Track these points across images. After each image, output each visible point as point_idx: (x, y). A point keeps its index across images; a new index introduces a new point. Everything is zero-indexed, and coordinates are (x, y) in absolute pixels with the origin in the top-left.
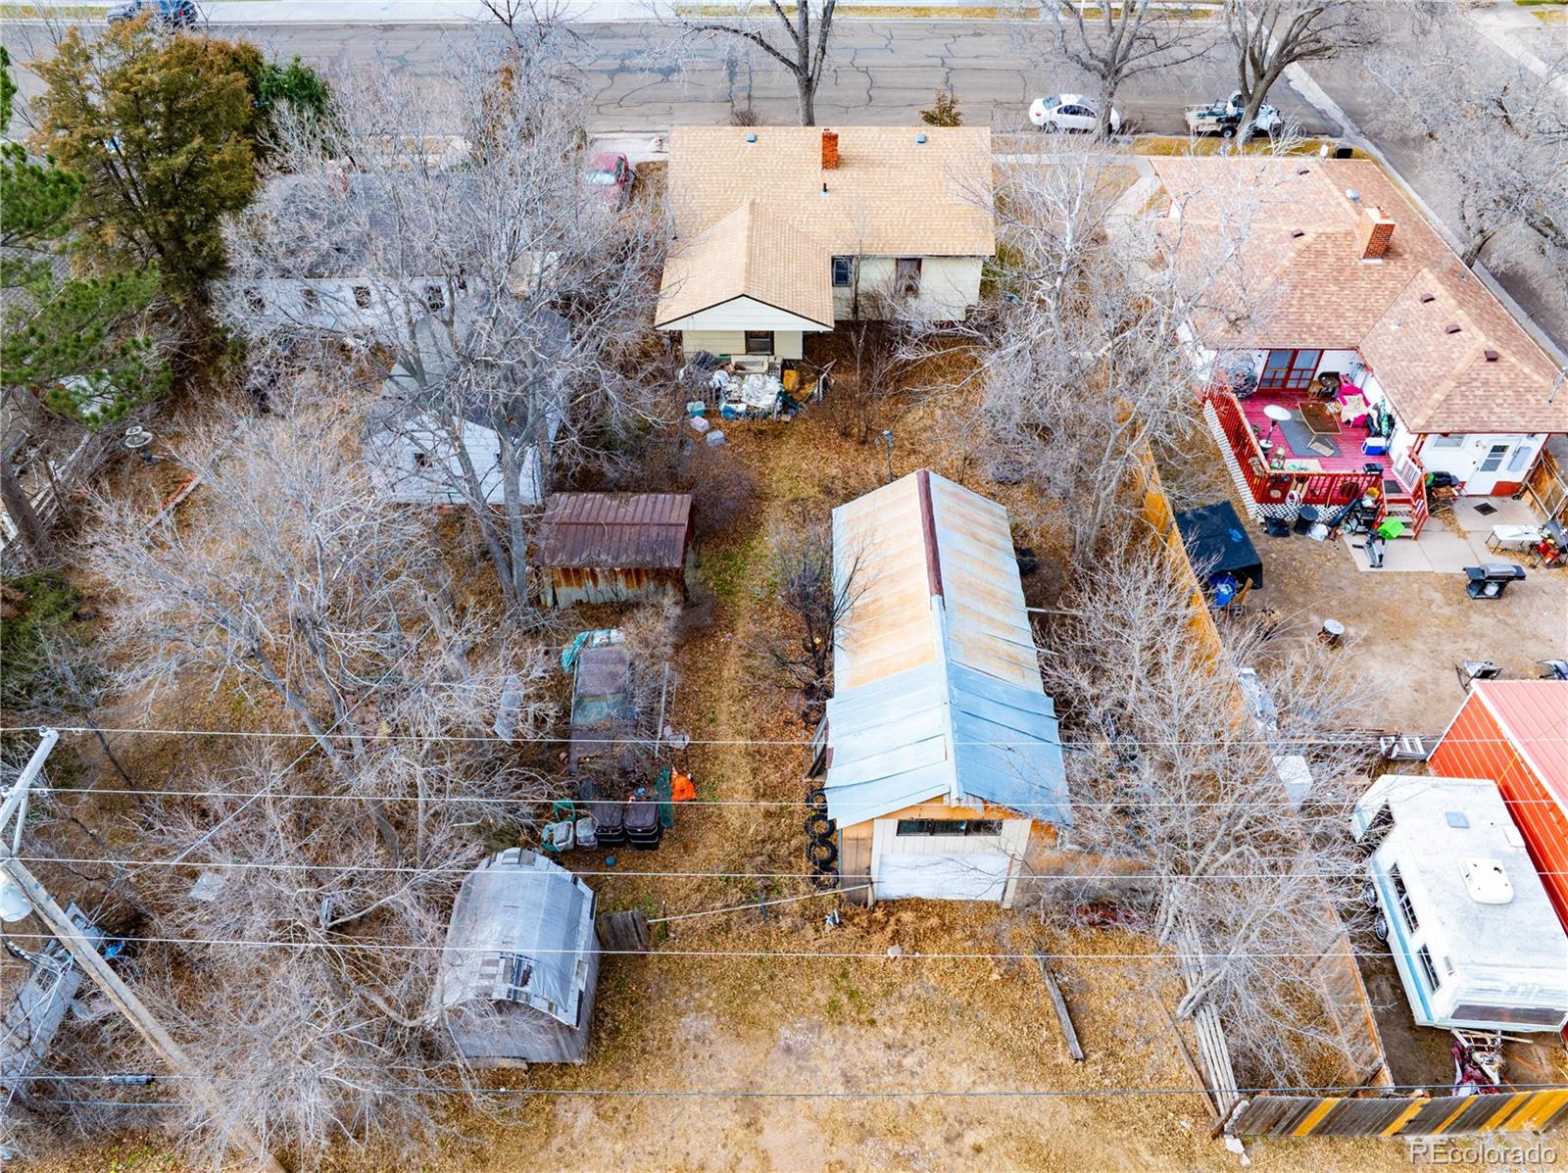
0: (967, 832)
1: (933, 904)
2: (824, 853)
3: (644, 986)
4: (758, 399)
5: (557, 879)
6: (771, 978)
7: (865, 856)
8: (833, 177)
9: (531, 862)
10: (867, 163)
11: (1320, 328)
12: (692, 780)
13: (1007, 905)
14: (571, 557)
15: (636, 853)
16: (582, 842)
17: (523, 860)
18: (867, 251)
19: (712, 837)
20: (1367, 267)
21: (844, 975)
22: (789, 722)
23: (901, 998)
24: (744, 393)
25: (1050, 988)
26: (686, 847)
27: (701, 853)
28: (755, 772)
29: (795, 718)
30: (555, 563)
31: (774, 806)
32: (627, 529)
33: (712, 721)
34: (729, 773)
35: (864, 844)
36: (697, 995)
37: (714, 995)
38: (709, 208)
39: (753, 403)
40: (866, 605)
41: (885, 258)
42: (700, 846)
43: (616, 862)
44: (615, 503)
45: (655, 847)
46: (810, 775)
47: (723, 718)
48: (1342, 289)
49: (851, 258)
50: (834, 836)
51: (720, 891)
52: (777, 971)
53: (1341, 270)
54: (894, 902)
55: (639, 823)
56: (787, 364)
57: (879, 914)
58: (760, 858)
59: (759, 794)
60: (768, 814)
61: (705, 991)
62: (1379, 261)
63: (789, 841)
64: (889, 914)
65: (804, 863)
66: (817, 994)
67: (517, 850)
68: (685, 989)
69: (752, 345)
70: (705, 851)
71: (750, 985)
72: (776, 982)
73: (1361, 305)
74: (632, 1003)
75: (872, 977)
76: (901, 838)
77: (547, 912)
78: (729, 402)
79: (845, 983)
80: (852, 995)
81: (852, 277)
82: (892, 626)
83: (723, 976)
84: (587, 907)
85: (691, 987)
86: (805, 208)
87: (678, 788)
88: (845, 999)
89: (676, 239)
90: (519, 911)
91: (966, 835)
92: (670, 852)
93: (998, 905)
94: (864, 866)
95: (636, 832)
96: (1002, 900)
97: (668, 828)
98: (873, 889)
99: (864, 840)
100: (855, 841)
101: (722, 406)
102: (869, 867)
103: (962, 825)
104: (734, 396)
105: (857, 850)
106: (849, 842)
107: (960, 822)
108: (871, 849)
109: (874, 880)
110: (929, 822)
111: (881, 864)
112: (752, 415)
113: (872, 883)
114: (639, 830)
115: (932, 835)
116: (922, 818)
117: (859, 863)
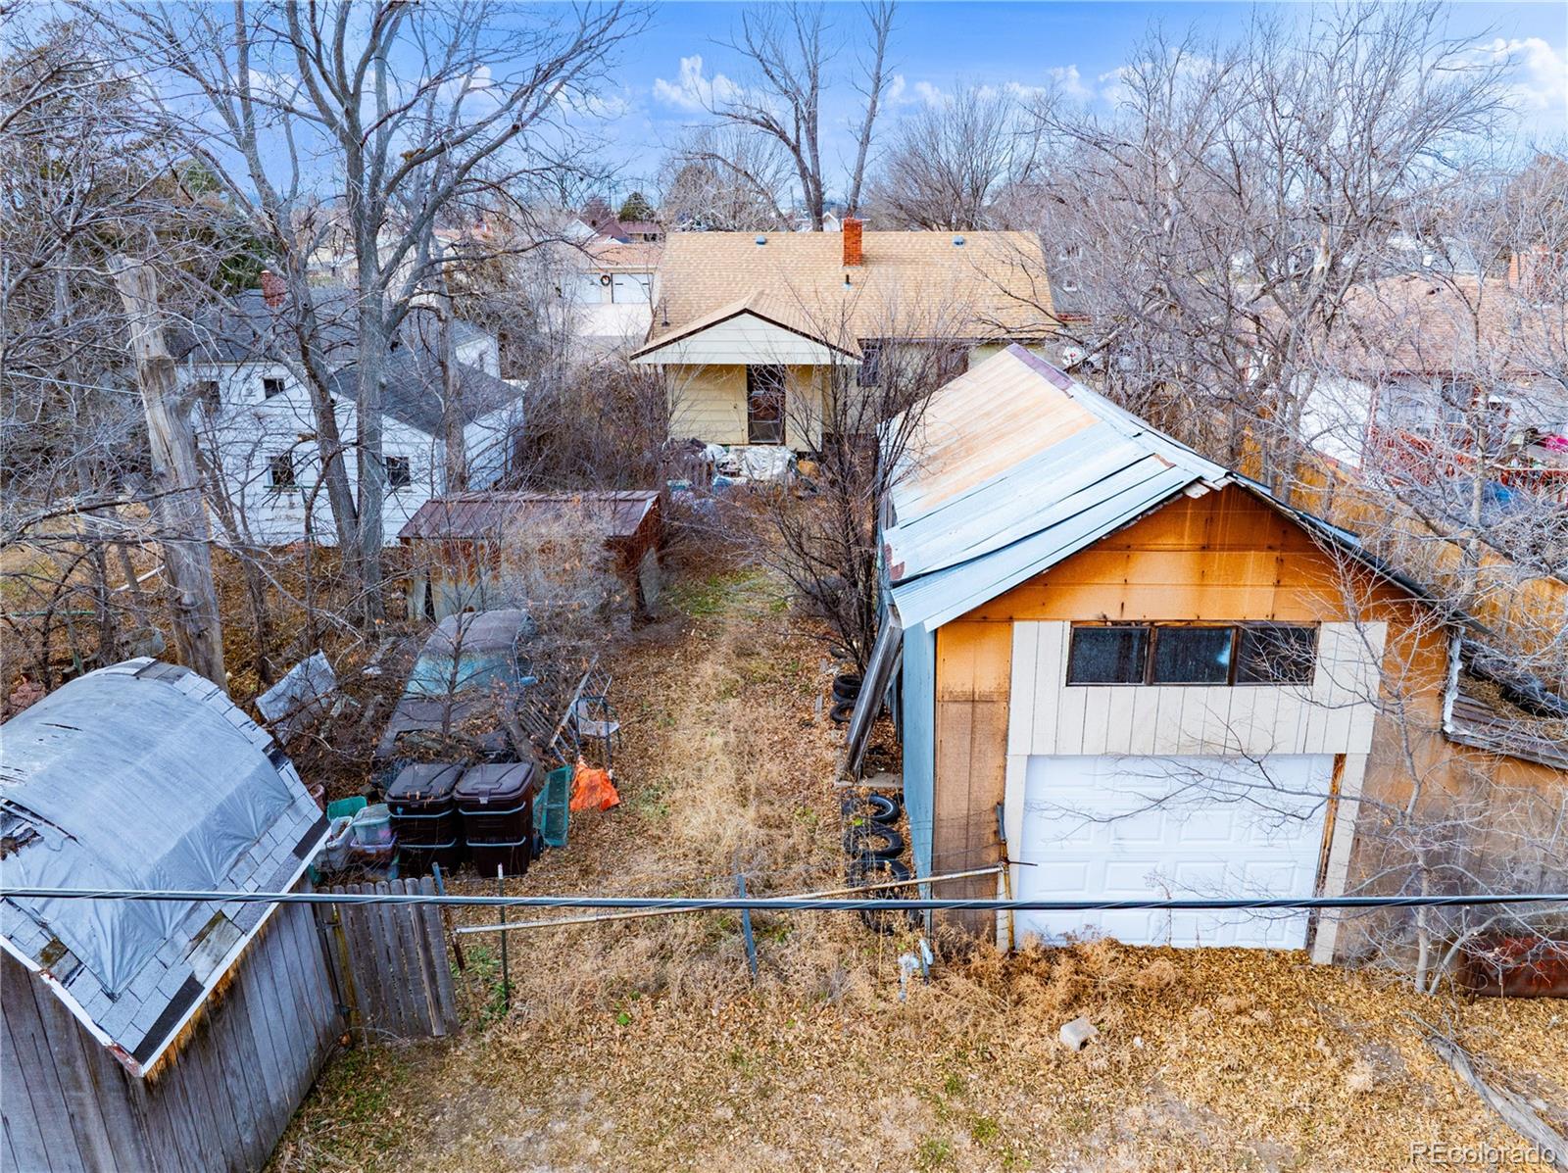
0: (1234, 676)
3: (424, 1111)
4: (764, 470)
6: (764, 1094)
7: (992, 762)
8: (857, 272)
9: (169, 679)
10: (894, 262)
12: (614, 782)
21: (955, 1087)
22: (805, 724)
23: (1115, 1135)
24: (745, 465)
25: (1508, 1113)
28: (741, 774)
29: (818, 717)
30: (436, 535)
33: (665, 724)
34: (690, 778)
35: (988, 717)
36: (560, 1127)
37: (608, 1126)
38: (707, 297)
39: (755, 475)
41: (921, 344)
42: (618, 871)
46: (849, 771)
47: (686, 721)
49: (882, 341)
50: (905, 856)
52: (777, 1080)
55: (484, 790)
56: (802, 456)
59: (747, 799)
61: (584, 1118)
66: (886, 1128)
68: (529, 1113)
69: (756, 434)
70: (628, 879)
71: (704, 1106)
72: (778, 1101)
74: (381, 1145)
75: (1029, 1090)
76: (1079, 692)
78: (725, 474)
79: (958, 1104)
80: (981, 1131)
83: (635, 1088)
84: (293, 828)
85: (547, 1109)
86: (825, 298)
87: (584, 783)
88: (963, 1139)
89: (666, 324)
90: (78, 735)
91: (1231, 684)
92: (552, 880)
93: (1303, 957)
94: (989, 802)
95: (477, 806)
96: (1310, 944)
97: (555, 847)
98: (1008, 885)
99: (988, 700)
100: (968, 707)
101: (715, 481)
102: (1001, 804)
103: (1220, 649)
104: (731, 468)
105: (973, 740)
106: (953, 708)
107: (1215, 635)
108: (1005, 738)
109: (1013, 854)
110: (1144, 637)
111: (1028, 806)
112: (752, 488)
113: (1008, 862)
114: (484, 800)
115: (1151, 684)
116: (1127, 617)
117: (975, 788)
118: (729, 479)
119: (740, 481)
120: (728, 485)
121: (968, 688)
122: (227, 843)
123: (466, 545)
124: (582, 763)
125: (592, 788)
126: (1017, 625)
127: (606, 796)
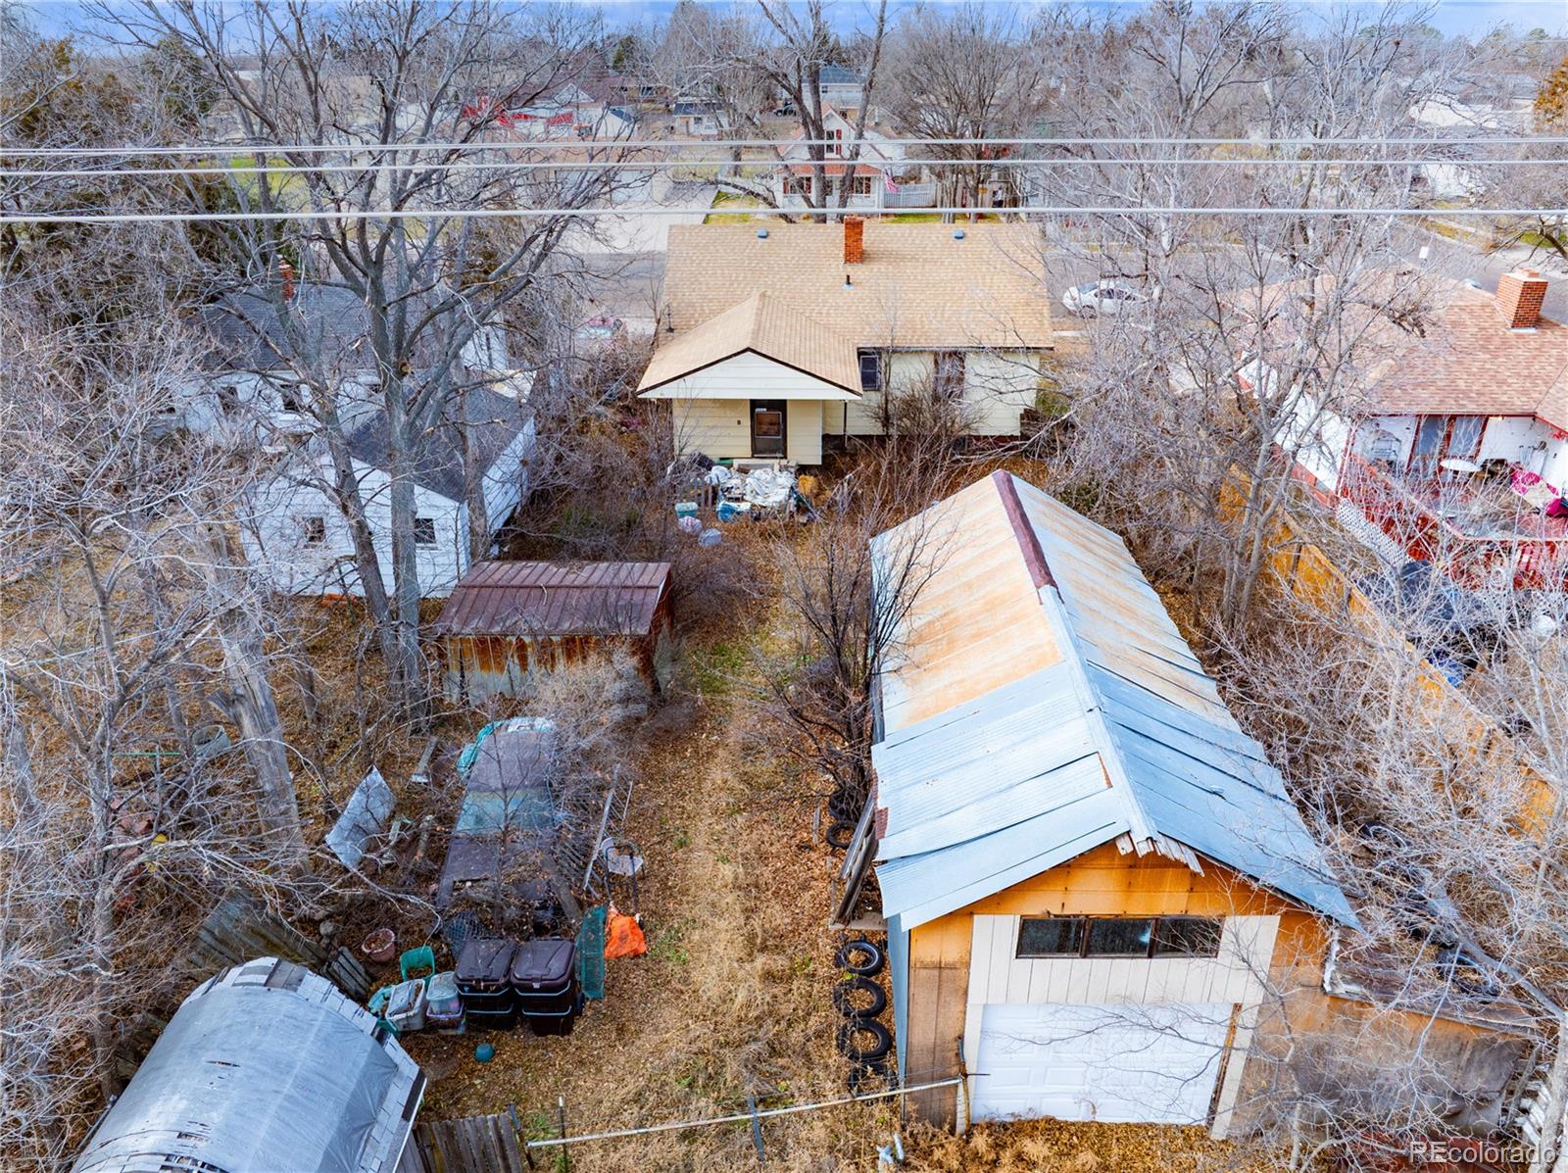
0: (1152, 951)
1: (1081, 1130)
2: (867, 1042)
4: (766, 496)
5: (342, 1026)
7: (955, 1009)
8: (857, 271)
9: (293, 985)
10: (894, 257)
11: (1480, 394)
12: (641, 925)
13: (1218, 1133)
14: (492, 622)
15: (533, 1040)
16: (435, 1013)
17: (276, 979)
18: (900, 343)
19: (670, 1015)
20: (1519, 336)
22: (805, 847)
24: (748, 489)
26: (621, 1030)
27: (648, 1041)
28: (749, 912)
29: (815, 838)
30: (467, 630)
31: (780, 963)
32: (577, 593)
33: (682, 844)
34: (706, 916)
35: (952, 978)
38: (711, 301)
39: (759, 501)
40: (930, 623)
41: (920, 352)
42: (648, 1029)
43: (494, 1053)
44: (563, 571)
45: (565, 1028)
46: (842, 917)
47: (700, 841)
48: (1496, 357)
49: (879, 351)
50: (886, 1013)
51: (676, 1103)
53: (1488, 339)
54: (1005, 1126)
55: (536, 973)
56: (803, 470)
57: (980, 1142)
58: (753, 1047)
59: (755, 946)
60: (769, 977)
62: (1532, 331)
63: (805, 1019)
64: (998, 1146)
65: (834, 1058)
67: (269, 961)
69: (759, 445)
70: (656, 1039)
73: (1526, 372)
76: (1026, 963)
77: (304, 1085)
78: (730, 499)
81: (881, 377)
82: (977, 636)
84: (399, 1094)
86: (825, 302)
87: (615, 933)
89: (671, 330)
90: (239, 1073)
91: (1150, 956)
92: (594, 1039)
93: (1202, 1133)
94: (952, 1034)
95: (531, 989)
96: (1211, 1121)
97: (594, 999)
98: (966, 1091)
99: (952, 967)
100: (936, 972)
101: (720, 506)
102: (961, 1038)
103: (1143, 931)
104: (735, 493)
105: (939, 994)
106: (924, 973)
107: (1140, 924)
108: (966, 993)
109: (970, 1069)
110: (1080, 925)
111: (984, 1032)
112: (757, 515)
113: (966, 1075)
114: (536, 986)
115: (1085, 957)
116: (1067, 912)
117: (941, 1025)
118: (734, 505)
119: (744, 507)
120: (732, 511)
121: (936, 959)
122: (355, 1137)
123: (496, 641)
124: (613, 909)
125: (623, 939)
126: (976, 917)
127: (635, 945)
